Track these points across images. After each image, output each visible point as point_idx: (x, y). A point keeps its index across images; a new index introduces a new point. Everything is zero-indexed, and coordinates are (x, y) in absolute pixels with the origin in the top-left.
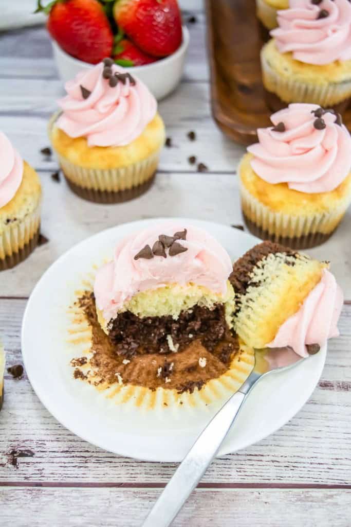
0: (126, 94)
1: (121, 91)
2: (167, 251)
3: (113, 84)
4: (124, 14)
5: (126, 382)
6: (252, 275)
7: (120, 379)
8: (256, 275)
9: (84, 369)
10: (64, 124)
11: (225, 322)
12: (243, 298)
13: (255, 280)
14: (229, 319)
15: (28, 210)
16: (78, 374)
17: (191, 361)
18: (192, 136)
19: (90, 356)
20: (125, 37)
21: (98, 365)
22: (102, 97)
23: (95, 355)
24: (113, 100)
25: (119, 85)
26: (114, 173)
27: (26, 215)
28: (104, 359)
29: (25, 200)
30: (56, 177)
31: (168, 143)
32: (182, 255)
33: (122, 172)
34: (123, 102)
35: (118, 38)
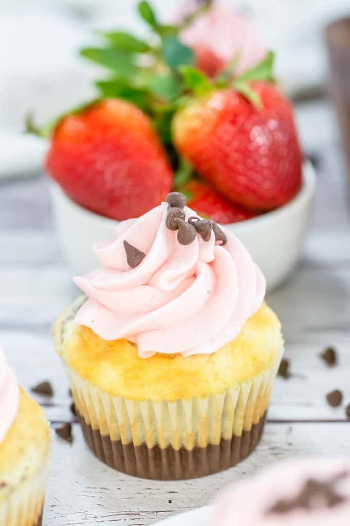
0: (211, 258)
1: (200, 254)
3: (185, 240)
4: (193, 132)
10: (90, 316)
15: (27, 468)
18: (330, 357)
20: (196, 175)
22: (166, 263)
24: (186, 268)
25: (198, 240)
26: (187, 406)
27: (23, 479)
29: (21, 451)
30: (65, 433)
31: (284, 370)
33: (203, 405)
34: (205, 274)
35: (182, 177)
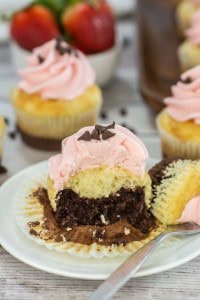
2: (101, 136)
5: (68, 240)
6: (165, 172)
7: (64, 239)
8: (168, 171)
9: (38, 229)
10: (23, 85)
11: (144, 204)
12: (158, 188)
13: (168, 174)
14: (147, 202)
16: (33, 232)
17: (119, 231)
19: (42, 222)
21: (48, 228)
23: (46, 222)
28: (52, 226)
32: (112, 139)
